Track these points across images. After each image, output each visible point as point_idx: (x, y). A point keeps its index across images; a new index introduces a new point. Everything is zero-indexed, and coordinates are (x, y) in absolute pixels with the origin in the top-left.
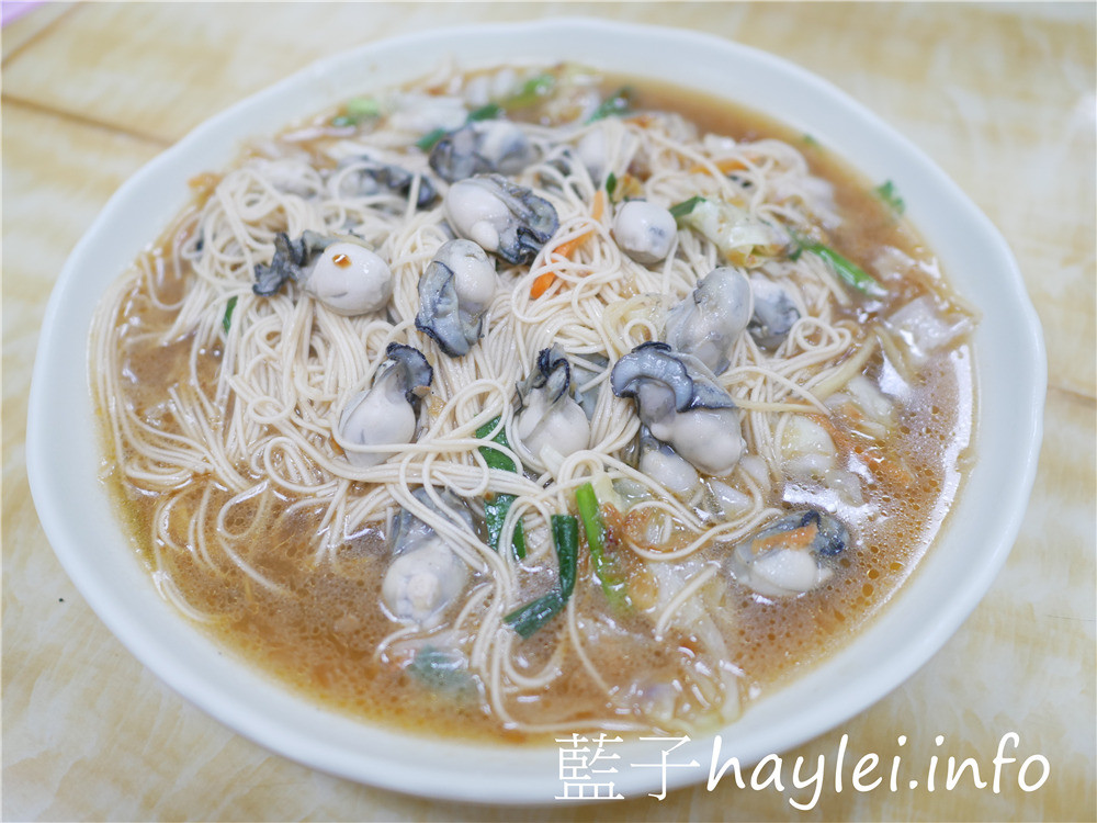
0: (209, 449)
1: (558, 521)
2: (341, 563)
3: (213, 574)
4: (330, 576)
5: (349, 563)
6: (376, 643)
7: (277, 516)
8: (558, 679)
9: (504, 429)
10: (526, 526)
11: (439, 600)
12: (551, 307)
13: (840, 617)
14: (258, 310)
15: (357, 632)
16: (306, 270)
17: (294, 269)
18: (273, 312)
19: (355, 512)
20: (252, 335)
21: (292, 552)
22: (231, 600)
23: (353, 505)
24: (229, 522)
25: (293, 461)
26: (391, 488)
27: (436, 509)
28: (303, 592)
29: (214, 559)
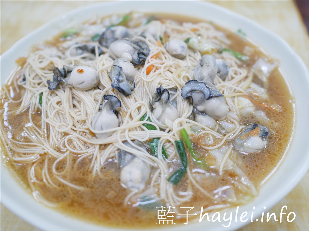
0: (43, 145)
1: (177, 142)
2: (103, 174)
3: (55, 189)
4: (100, 179)
5: (106, 173)
6: (123, 199)
7: (75, 163)
8: (193, 195)
9: (149, 117)
10: (166, 147)
11: (143, 178)
12: (155, 75)
13: (276, 155)
14: (51, 95)
15: (116, 197)
16: (66, 79)
17: (62, 79)
18: (57, 95)
19: (104, 155)
20: (51, 103)
21: (84, 174)
22: (65, 196)
23: (102, 153)
24: (57, 169)
25: (76, 142)
26: (115, 144)
27: (134, 147)
28: (92, 187)
29: (55, 183)
